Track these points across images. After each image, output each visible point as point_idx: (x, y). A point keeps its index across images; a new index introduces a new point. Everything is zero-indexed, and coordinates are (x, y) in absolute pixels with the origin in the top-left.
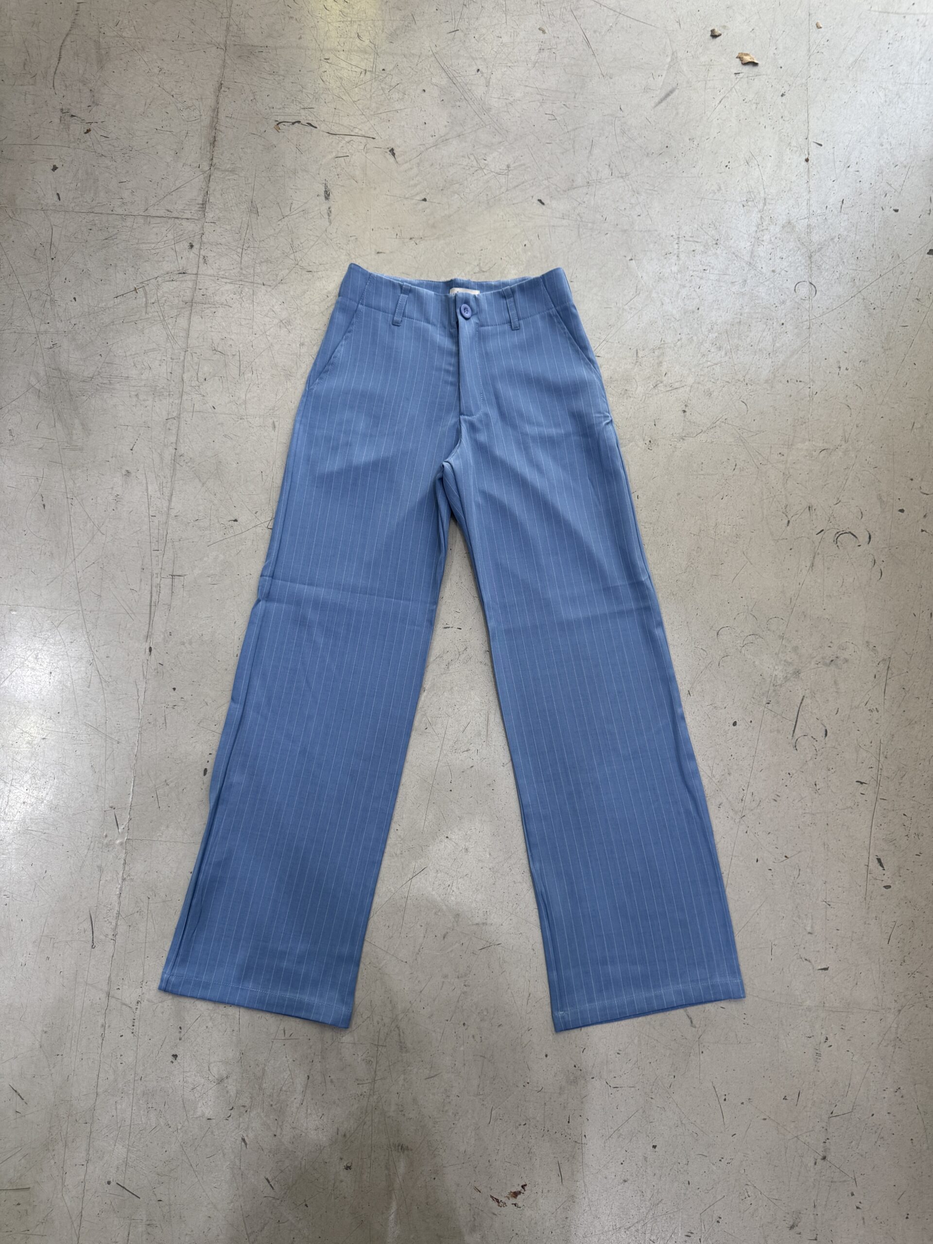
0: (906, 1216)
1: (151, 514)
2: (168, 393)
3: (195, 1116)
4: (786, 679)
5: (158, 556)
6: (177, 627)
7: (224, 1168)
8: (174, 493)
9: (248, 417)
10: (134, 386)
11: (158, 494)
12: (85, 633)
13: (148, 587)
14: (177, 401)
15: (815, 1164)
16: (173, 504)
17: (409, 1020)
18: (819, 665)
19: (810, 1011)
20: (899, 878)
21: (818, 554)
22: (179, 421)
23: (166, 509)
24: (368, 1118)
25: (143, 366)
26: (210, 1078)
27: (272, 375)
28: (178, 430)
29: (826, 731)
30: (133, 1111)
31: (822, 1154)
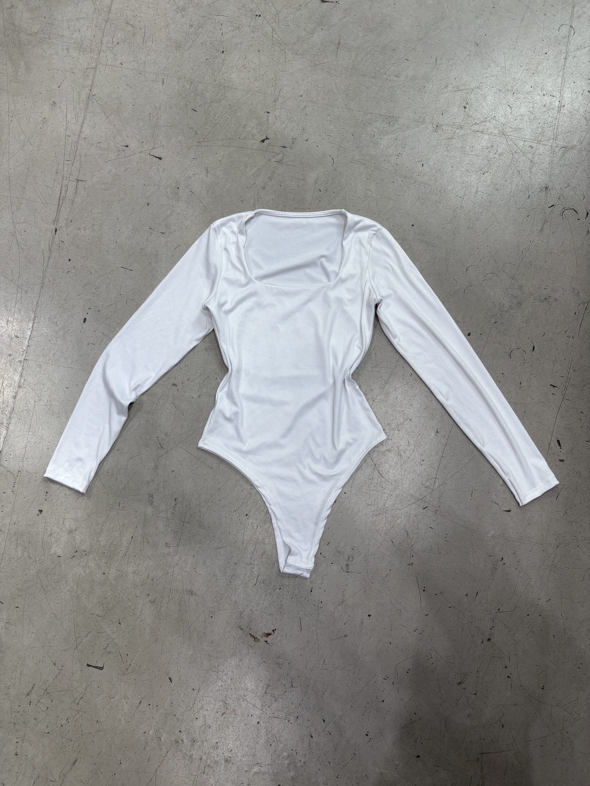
0: (542, 687)
1: (67, 134)
2: (90, 50)
3: (50, 553)
4: (511, 308)
5: (68, 165)
6: (76, 217)
7: (65, 591)
8: (85, 121)
9: (145, 73)
10: (66, 42)
11: (74, 121)
12: (10, 213)
13: (59, 186)
14: (95, 56)
15: (482, 642)
16: (83, 130)
17: (209, 507)
18: (536, 301)
19: (493, 538)
20: (571, 455)
21: (548, 222)
22: (95, 71)
23: (78, 132)
24: (170, 570)
25: (75, 29)
26: (63, 529)
27: (167, 46)
28: (94, 77)
29: (534, 347)
30: (6, 545)
31: (488, 637)
